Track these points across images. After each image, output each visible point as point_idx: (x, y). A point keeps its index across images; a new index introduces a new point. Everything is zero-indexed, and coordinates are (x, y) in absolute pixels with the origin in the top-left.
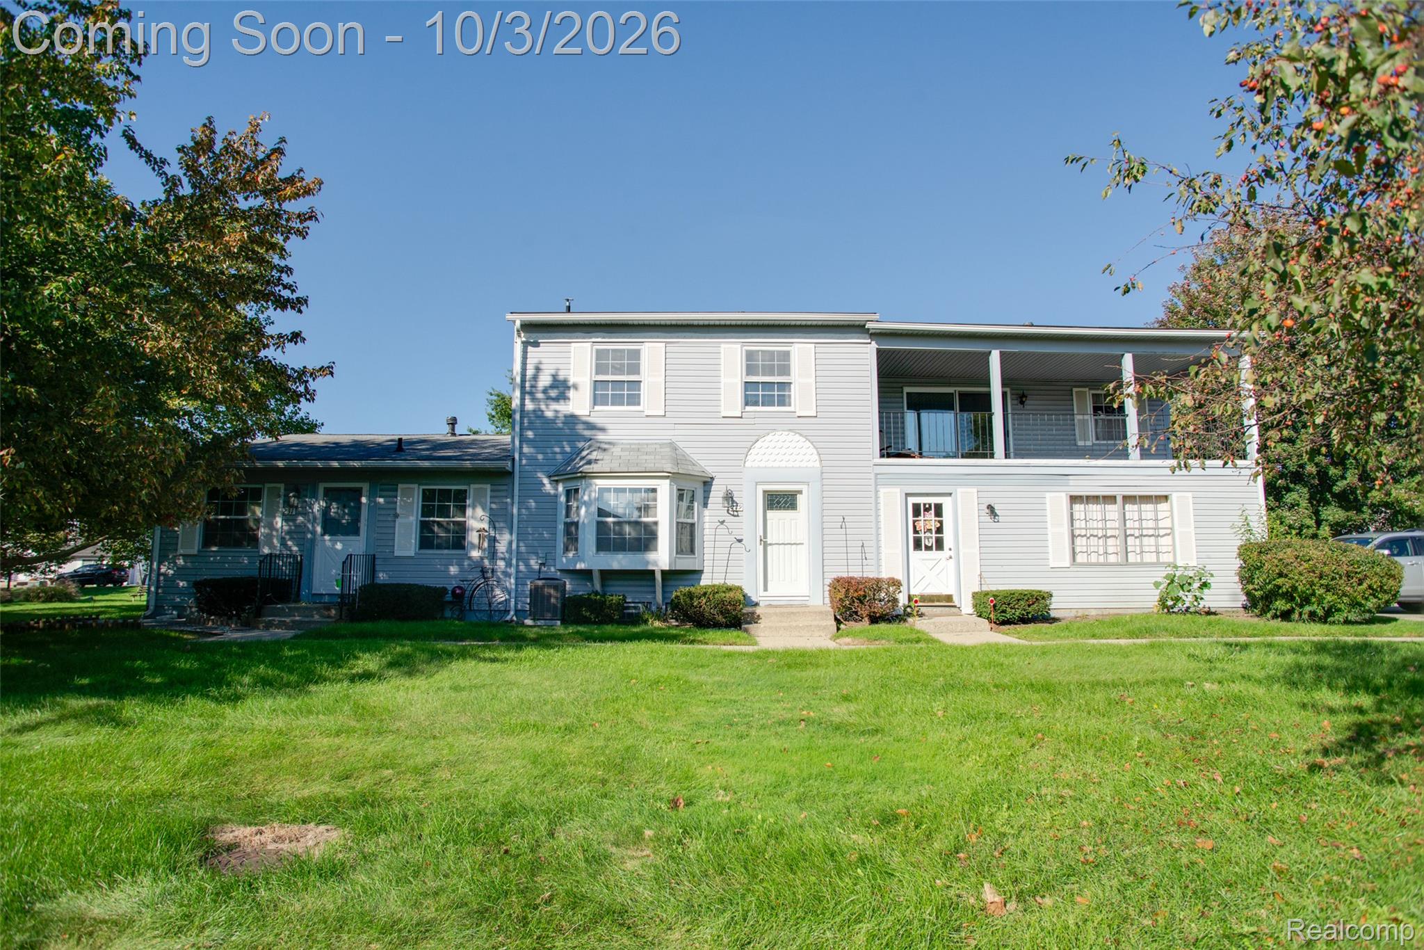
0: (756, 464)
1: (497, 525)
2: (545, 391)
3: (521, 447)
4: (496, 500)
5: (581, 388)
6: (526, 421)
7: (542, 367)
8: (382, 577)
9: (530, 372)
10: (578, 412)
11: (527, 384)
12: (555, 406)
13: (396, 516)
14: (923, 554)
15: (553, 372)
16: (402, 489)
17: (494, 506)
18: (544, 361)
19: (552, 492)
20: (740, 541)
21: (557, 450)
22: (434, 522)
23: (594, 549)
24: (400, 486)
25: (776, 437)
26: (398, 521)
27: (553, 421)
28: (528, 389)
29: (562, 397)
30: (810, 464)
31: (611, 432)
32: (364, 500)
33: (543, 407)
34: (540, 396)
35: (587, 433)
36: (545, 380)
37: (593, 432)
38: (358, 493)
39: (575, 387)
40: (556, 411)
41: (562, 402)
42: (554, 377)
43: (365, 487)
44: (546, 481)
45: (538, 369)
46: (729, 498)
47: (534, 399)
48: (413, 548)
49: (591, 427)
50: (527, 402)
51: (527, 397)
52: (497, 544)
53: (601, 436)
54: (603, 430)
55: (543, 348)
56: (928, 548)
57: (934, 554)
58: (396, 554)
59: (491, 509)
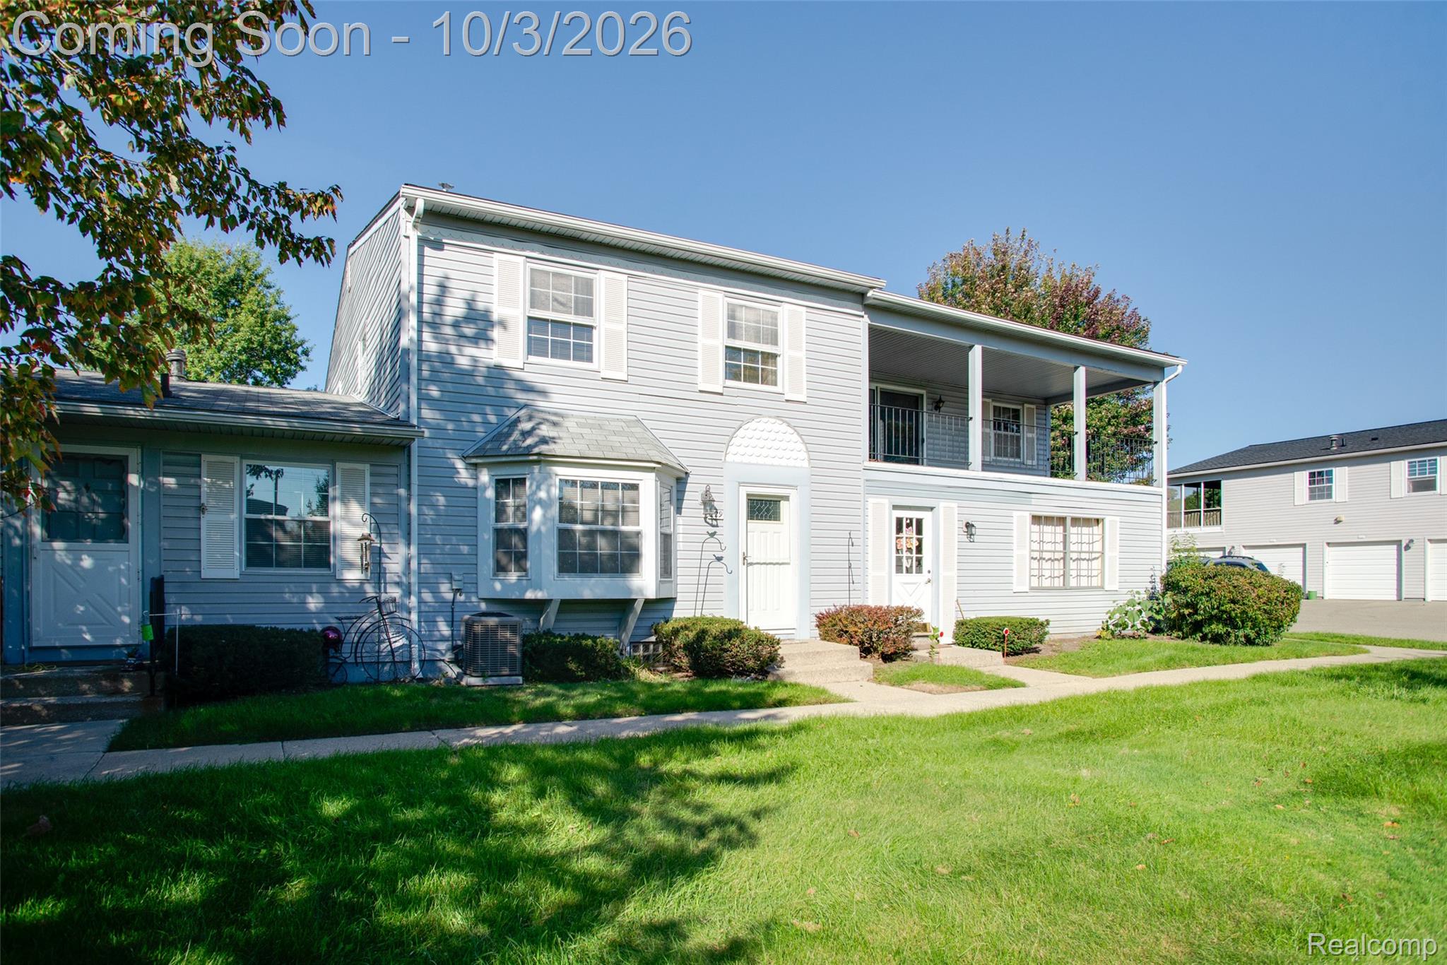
0: (738, 459)
1: (384, 530)
2: (456, 325)
3: (419, 408)
4: (380, 490)
5: (511, 325)
6: (425, 367)
7: (450, 284)
8: (181, 614)
9: (430, 291)
10: (506, 362)
11: (426, 309)
12: (470, 350)
13: (201, 509)
14: (904, 577)
15: (467, 295)
16: (210, 463)
17: (377, 500)
18: (452, 274)
19: (471, 483)
20: (719, 559)
21: (477, 418)
22: (271, 521)
23: (556, 568)
24: (206, 458)
25: (761, 426)
26: (205, 519)
27: (470, 374)
28: (427, 316)
29: (482, 338)
30: (798, 464)
31: (555, 397)
32: (134, 479)
33: (453, 349)
34: (448, 330)
35: (522, 397)
36: (454, 308)
37: (531, 396)
38: (121, 466)
39: (503, 324)
40: (474, 359)
41: (482, 344)
42: (470, 304)
43: (134, 456)
44: (460, 464)
45: (443, 287)
46: (708, 503)
47: (438, 337)
48: (237, 566)
49: (528, 388)
50: (426, 336)
51: (425, 329)
52: (384, 560)
53: (541, 404)
54: (543, 393)
55: (448, 253)
56: (909, 571)
57: (914, 577)
58: (206, 574)
59: (372, 504)
